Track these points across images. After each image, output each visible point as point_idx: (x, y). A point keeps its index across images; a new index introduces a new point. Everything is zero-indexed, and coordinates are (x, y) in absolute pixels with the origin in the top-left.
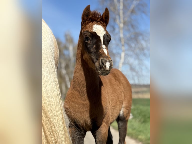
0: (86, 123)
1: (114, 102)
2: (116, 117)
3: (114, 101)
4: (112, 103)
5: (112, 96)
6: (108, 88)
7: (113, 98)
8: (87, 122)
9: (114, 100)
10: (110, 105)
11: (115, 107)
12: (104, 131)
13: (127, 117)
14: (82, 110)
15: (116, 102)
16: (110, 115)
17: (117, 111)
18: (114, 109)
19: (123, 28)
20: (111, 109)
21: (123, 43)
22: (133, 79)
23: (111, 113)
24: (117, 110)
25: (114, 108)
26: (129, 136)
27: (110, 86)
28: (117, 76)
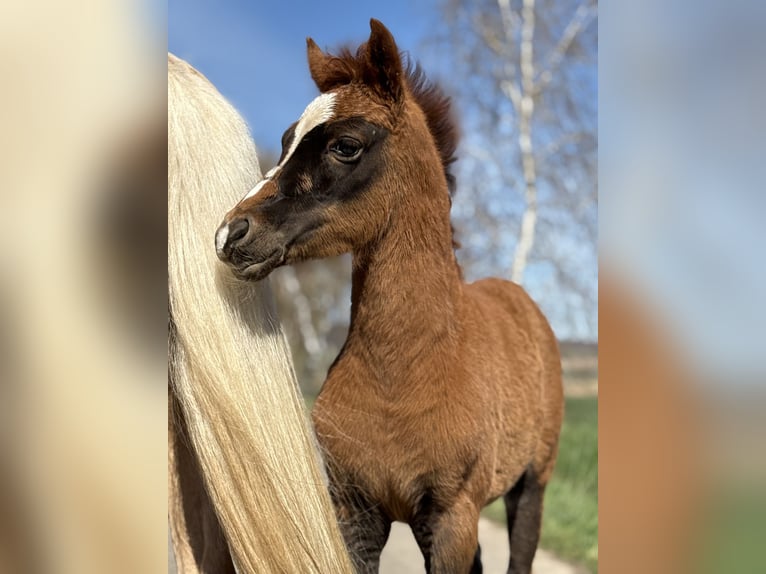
0: (392, 492)
1: (513, 416)
2: (515, 476)
3: (515, 413)
4: (506, 420)
5: (509, 393)
6: (496, 359)
7: (512, 400)
8: (396, 487)
9: (514, 409)
10: (498, 427)
11: (518, 436)
12: (465, 529)
13: (543, 470)
14: (382, 436)
15: (524, 419)
16: (495, 467)
17: (522, 454)
18: (511, 445)
19: (533, 118)
20: (500, 442)
21: (530, 175)
22: (569, 320)
23: (498, 458)
24: (525, 451)
25: (512, 440)
26: (546, 548)
27: (502, 354)
28: (520, 311)
